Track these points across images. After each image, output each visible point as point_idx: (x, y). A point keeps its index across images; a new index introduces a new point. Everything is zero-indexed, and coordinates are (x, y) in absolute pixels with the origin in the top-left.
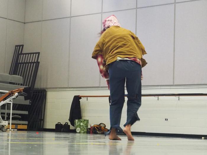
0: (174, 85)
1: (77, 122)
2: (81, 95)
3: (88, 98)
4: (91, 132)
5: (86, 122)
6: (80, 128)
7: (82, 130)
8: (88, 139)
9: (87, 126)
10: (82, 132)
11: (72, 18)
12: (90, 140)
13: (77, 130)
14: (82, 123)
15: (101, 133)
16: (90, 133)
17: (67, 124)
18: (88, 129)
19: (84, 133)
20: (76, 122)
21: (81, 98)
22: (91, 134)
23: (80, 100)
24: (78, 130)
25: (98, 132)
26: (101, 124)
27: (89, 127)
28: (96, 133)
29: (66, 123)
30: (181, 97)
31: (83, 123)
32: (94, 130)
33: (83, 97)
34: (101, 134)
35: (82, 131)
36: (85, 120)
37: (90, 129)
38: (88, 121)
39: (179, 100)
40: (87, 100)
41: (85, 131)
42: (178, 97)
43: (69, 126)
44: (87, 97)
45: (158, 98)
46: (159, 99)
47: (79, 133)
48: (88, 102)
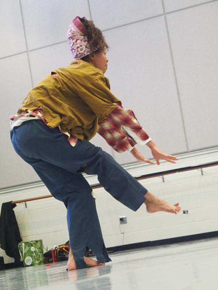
0: (189, 151)
2: (14, 200)
3: (27, 203)
5: (39, 245)
6: (32, 256)
7: (35, 259)
9: (42, 252)
10: (37, 262)
13: (25, 262)
14: (32, 247)
18: (44, 255)
19: (40, 264)
22: (54, 263)
24: (28, 260)
27: (45, 252)
30: (204, 169)
31: (34, 247)
32: (59, 256)
33: (19, 202)
35: (35, 261)
36: (37, 241)
37: (49, 253)
39: (202, 174)
40: (26, 207)
41: (41, 259)
42: (200, 169)
43: (2, 257)
44: (25, 201)
45: (163, 178)
46: (165, 180)
47: (31, 265)
48: (29, 211)
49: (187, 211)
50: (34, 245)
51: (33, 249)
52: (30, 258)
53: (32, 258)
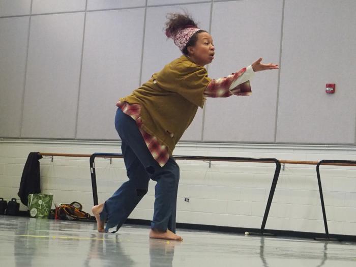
0: (203, 141)
1: (32, 199)
2: (41, 152)
3: (54, 157)
4: (56, 216)
5: (47, 199)
6: (37, 209)
7: (40, 212)
8: (50, 228)
9: (50, 207)
10: (41, 215)
11: (33, 18)
12: (54, 230)
13: (31, 213)
14: (40, 201)
15: (73, 218)
16: (54, 219)
17: (14, 200)
18: (50, 211)
19: (43, 218)
20: (30, 199)
21: (42, 157)
22: (56, 220)
23: (40, 160)
24: (34, 212)
25: (68, 216)
26: (74, 203)
27: (53, 208)
28: (64, 219)
29: (12, 199)
30: (213, 162)
31: (43, 201)
32: (61, 213)
33: (46, 155)
34: (74, 220)
35: (39, 214)
36: (46, 196)
37: (54, 211)
38: (51, 197)
39: (210, 167)
40: (52, 161)
41: (46, 214)
42: (208, 161)
43: (19, 204)
47: (35, 217)
48: (54, 165)
49: (189, 199)
50: (43, 199)
51: (40, 202)
52: (36, 210)
53: (37, 211)
